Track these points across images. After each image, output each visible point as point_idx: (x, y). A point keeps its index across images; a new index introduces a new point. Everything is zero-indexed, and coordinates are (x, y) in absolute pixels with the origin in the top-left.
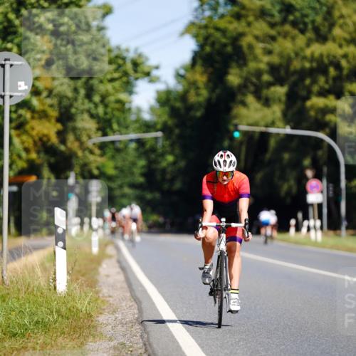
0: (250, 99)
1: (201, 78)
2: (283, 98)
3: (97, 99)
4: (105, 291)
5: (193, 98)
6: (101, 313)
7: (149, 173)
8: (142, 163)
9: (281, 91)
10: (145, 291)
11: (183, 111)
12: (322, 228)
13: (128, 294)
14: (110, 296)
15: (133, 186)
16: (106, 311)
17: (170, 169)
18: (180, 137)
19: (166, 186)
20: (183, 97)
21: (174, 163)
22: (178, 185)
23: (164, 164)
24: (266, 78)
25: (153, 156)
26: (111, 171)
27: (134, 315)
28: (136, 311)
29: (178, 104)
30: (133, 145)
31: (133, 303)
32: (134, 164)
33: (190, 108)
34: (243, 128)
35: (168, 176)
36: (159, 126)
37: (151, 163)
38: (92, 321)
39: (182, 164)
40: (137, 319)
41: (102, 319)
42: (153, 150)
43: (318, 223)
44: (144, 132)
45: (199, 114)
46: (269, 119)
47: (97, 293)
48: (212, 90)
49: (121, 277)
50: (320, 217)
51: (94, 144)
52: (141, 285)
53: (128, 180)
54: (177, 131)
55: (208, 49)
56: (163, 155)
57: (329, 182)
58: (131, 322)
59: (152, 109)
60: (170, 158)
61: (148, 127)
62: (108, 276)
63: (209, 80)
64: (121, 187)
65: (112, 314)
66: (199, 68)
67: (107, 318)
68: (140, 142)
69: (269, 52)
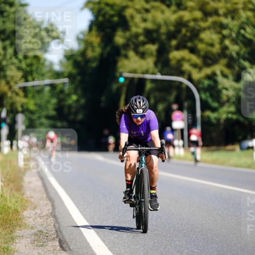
0: (131, 54)
1: (96, 40)
2: (155, 53)
3: (21, 56)
4: (28, 193)
5: (90, 54)
6: (25, 209)
7: (59, 109)
8: (54, 101)
9: (152, 48)
10: (56, 193)
11: (83, 64)
12: (183, 146)
13: (45, 196)
14: (32, 197)
15: (48, 117)
16: (29, 207)
17: (74, 105)
18: (81, 82)
19: (71, 117)
20: (83, 53)
21: (77, 101)
22: (80, 117)
23: (70, 102)
24: (141, 38)
25: (61, 96)
26: (32, 107)
27: (49, 210)
28: (50, 208)
29: (80, 59)
30: (47, 89)
31: (49, 202)
32: (48, 102)
33: (87, 61)
34: (126, 75)
35: (73, 110)
36: (66, 74)
37: (60, 101)
38: (19, 215)
39: (83, 101)
40: (51, 213)
41: (26, 213)
42: (62, 91)
43: (181, 142)
44: (55, 79)
45: (94, 65)
46: (145, 68)
47: (23, 195)
48: (104, 48)
49: (40, 183)
50: (182, 138)
51: (20, 88)
52: (54, 189)
53: (44, 113)
54: (79, 78)
55: (101, 18)
56: (69, 95)
57: (188, 113)
58: (47, 215)
59: (61, 62)
60: (74, 97)
61: (58, 75)
62: (30, 183)
63: (102, 41)
64: (39, 118)
65: (34, 210)
66: (94, 32)
67: (29, 212)
68: (53, 86)
69: (145, 20)
